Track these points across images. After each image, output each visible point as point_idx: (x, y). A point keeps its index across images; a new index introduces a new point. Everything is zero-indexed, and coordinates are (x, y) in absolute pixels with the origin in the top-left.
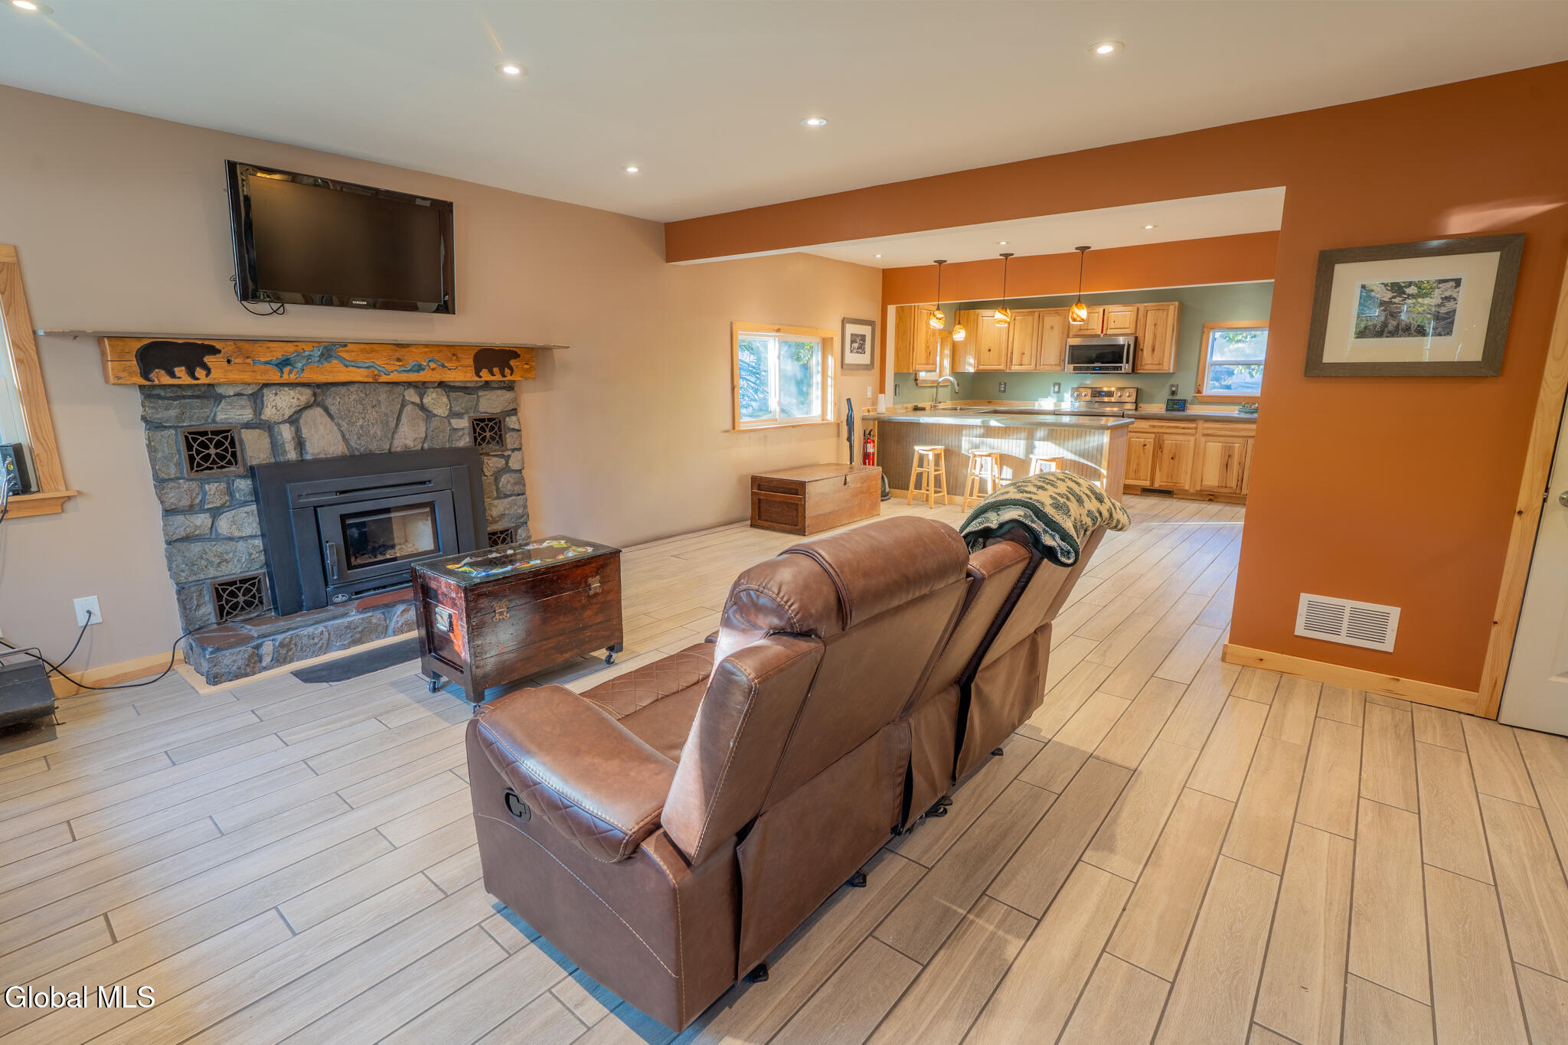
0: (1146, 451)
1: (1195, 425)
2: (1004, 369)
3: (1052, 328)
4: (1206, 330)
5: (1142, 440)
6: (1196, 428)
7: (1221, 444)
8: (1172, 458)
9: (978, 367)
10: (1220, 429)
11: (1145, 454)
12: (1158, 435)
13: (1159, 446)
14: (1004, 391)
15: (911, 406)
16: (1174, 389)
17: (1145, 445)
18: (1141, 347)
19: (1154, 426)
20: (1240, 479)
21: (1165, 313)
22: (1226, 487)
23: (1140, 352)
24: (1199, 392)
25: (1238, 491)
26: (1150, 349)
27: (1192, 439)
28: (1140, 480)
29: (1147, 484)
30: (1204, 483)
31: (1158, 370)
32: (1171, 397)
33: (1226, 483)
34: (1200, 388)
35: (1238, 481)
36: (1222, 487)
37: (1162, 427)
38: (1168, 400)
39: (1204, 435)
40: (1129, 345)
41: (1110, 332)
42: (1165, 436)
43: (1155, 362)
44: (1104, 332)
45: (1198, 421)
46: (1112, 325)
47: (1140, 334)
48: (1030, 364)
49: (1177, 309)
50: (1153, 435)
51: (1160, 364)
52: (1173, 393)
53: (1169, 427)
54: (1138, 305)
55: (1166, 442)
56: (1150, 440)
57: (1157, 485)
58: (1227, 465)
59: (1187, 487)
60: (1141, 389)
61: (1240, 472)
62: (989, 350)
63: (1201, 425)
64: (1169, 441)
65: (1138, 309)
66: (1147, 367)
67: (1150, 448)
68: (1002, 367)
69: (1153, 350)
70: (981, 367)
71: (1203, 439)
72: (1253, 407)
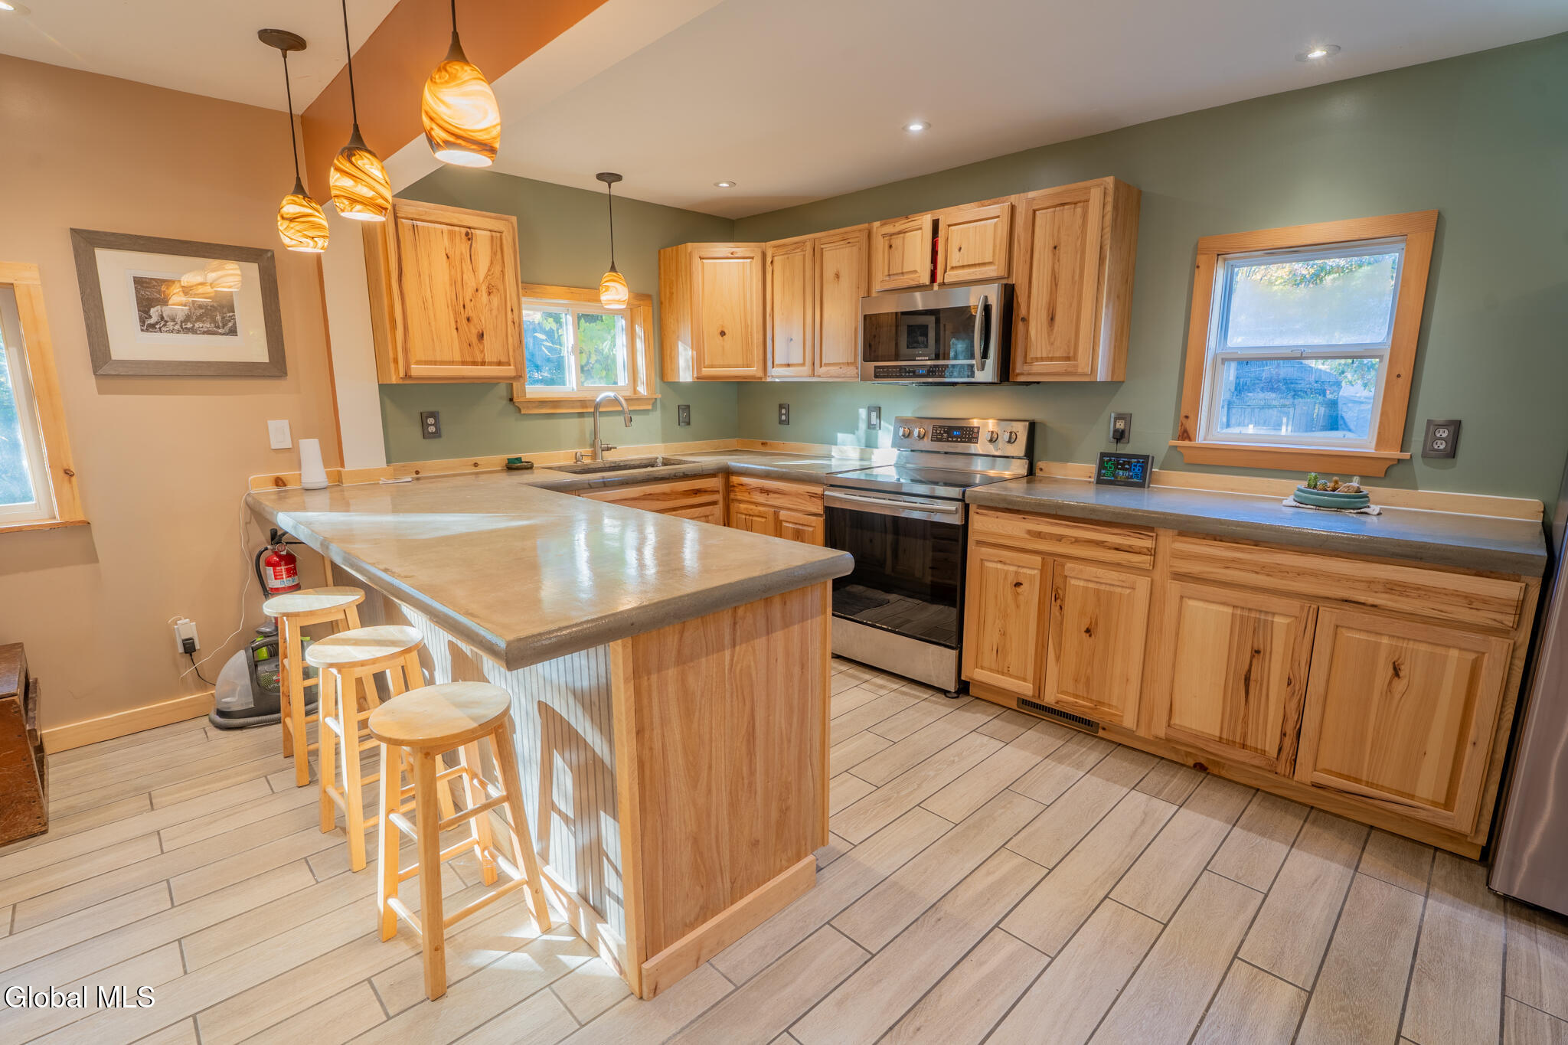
0: (1021, 598)
1: (1148, 543)
2: (760, 374)
3: (837, 276)
4: (1202, 259)
5: (1012, 569)
6: (1153, 552)
7: (1230, 610)
8: (1088, 631)
9: (699, 370)
10: (1228, 563)
11: (1018, 607)
12: (1050, 560)
13: (1054, 594)
14: (787, 422)
15: (502, 458)
16: (1120, 425)
17: (1018, 584)
18: (1023, 312)
19: (1039, 535)
20: (1290, 729)
21: (1079, 210)
22: (1244, 746)
23: (1021, 326)
24: (1185, 435)
25: (1283, 767)
26: (1043, 316)
27: (1143, 584)
28: (1010, 676)
29: (1026, 689)
30: (1176, 721)
31: (1067, 373)
32: (1112, 448)
33: (1245, 735)
34: (1188, 424)
35: (1284, 734)
36: (1231, 743)
37: (1060, 538)
38: (1103, 455)
39: (1179, 576)
40: (987, 309)
41: (951, 276)
42: (1069, 565)
43: (1058, 354)
44: (939, 279)
45: (1161, 532)
46: (955, 259)
47: (1018, 279)
48: (803, 364)
49: (1110, 199)
50: (1039, 559)
51: (1068, 358)
52: (1120, 436)
53: (1077, 541)
54: (1013, 198)
55: (1073, 582)
56: (1031, 570)
57: (1050, 698)
58: (1247, 679)
59: (1129, 721)
60: (1043, 424)
61: (1293, 705)
62: (723, 334)
63: (1169, 543)
64: (1079, 580)
65: (1013, 208)
66: (1038, 367)
67: (1031, 593)
68: (754, 371)
69: (1052, 319)
70: (706, 371)
71: (1174, 588)
72: (1343, 488)
